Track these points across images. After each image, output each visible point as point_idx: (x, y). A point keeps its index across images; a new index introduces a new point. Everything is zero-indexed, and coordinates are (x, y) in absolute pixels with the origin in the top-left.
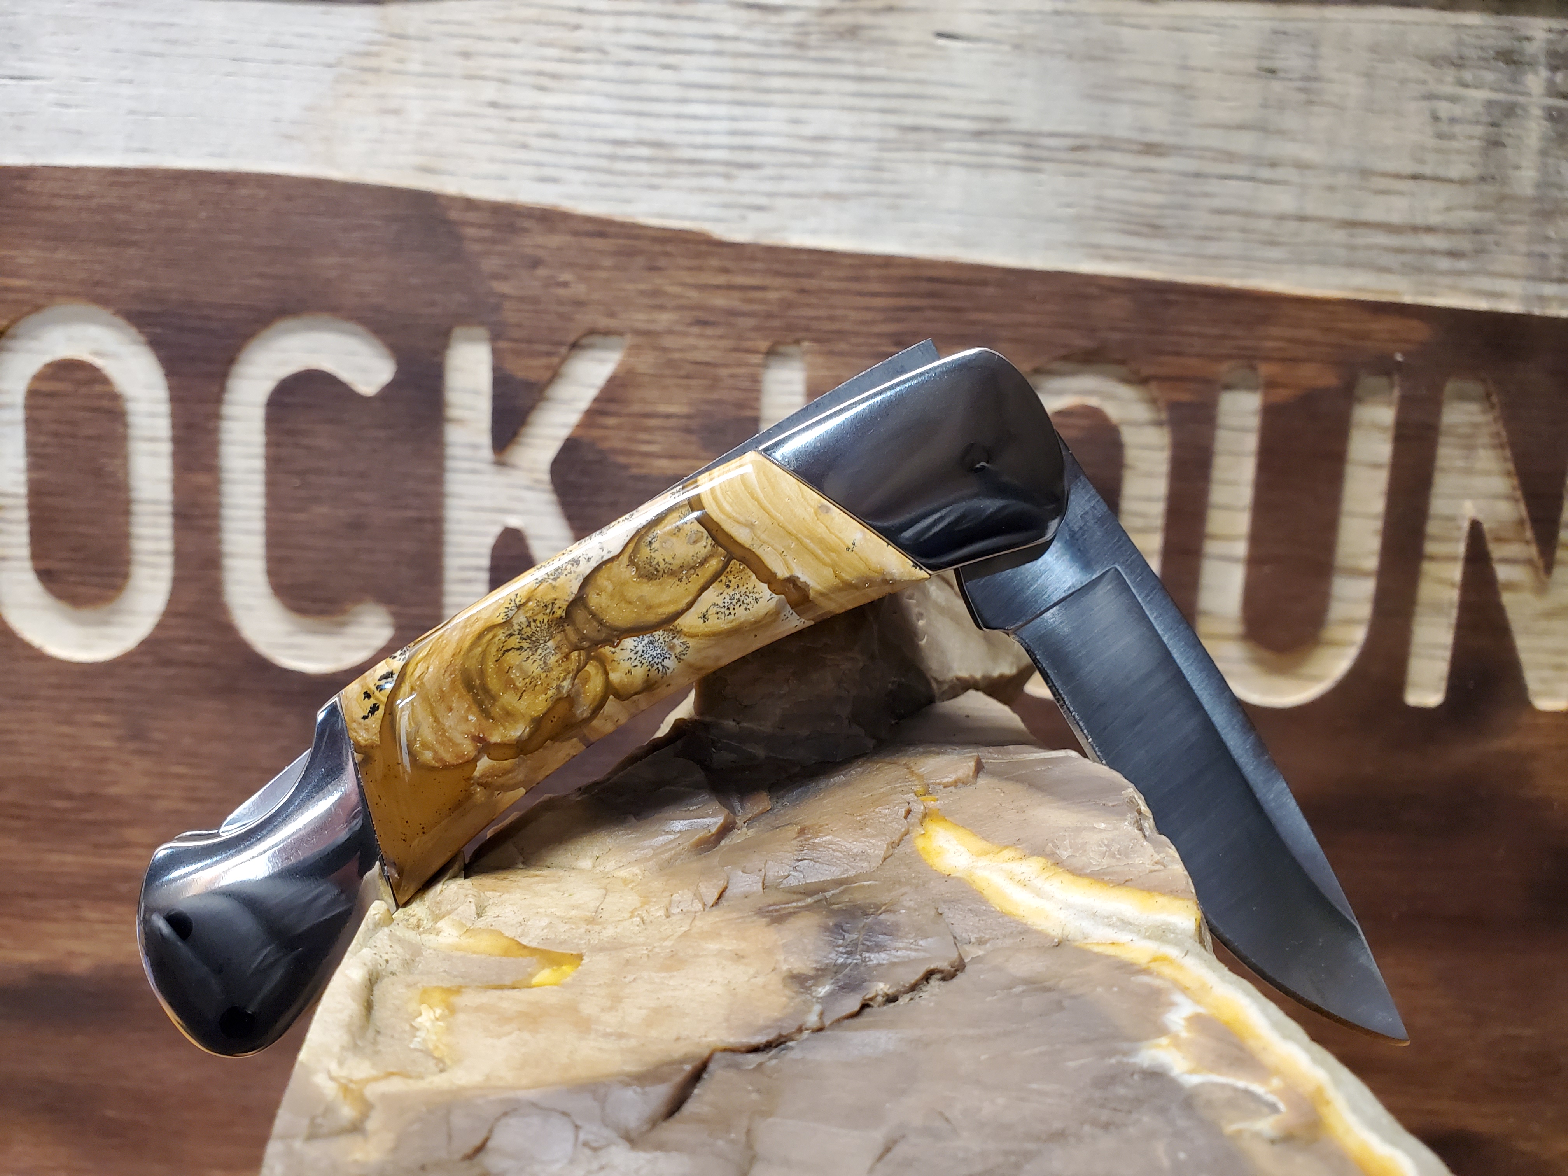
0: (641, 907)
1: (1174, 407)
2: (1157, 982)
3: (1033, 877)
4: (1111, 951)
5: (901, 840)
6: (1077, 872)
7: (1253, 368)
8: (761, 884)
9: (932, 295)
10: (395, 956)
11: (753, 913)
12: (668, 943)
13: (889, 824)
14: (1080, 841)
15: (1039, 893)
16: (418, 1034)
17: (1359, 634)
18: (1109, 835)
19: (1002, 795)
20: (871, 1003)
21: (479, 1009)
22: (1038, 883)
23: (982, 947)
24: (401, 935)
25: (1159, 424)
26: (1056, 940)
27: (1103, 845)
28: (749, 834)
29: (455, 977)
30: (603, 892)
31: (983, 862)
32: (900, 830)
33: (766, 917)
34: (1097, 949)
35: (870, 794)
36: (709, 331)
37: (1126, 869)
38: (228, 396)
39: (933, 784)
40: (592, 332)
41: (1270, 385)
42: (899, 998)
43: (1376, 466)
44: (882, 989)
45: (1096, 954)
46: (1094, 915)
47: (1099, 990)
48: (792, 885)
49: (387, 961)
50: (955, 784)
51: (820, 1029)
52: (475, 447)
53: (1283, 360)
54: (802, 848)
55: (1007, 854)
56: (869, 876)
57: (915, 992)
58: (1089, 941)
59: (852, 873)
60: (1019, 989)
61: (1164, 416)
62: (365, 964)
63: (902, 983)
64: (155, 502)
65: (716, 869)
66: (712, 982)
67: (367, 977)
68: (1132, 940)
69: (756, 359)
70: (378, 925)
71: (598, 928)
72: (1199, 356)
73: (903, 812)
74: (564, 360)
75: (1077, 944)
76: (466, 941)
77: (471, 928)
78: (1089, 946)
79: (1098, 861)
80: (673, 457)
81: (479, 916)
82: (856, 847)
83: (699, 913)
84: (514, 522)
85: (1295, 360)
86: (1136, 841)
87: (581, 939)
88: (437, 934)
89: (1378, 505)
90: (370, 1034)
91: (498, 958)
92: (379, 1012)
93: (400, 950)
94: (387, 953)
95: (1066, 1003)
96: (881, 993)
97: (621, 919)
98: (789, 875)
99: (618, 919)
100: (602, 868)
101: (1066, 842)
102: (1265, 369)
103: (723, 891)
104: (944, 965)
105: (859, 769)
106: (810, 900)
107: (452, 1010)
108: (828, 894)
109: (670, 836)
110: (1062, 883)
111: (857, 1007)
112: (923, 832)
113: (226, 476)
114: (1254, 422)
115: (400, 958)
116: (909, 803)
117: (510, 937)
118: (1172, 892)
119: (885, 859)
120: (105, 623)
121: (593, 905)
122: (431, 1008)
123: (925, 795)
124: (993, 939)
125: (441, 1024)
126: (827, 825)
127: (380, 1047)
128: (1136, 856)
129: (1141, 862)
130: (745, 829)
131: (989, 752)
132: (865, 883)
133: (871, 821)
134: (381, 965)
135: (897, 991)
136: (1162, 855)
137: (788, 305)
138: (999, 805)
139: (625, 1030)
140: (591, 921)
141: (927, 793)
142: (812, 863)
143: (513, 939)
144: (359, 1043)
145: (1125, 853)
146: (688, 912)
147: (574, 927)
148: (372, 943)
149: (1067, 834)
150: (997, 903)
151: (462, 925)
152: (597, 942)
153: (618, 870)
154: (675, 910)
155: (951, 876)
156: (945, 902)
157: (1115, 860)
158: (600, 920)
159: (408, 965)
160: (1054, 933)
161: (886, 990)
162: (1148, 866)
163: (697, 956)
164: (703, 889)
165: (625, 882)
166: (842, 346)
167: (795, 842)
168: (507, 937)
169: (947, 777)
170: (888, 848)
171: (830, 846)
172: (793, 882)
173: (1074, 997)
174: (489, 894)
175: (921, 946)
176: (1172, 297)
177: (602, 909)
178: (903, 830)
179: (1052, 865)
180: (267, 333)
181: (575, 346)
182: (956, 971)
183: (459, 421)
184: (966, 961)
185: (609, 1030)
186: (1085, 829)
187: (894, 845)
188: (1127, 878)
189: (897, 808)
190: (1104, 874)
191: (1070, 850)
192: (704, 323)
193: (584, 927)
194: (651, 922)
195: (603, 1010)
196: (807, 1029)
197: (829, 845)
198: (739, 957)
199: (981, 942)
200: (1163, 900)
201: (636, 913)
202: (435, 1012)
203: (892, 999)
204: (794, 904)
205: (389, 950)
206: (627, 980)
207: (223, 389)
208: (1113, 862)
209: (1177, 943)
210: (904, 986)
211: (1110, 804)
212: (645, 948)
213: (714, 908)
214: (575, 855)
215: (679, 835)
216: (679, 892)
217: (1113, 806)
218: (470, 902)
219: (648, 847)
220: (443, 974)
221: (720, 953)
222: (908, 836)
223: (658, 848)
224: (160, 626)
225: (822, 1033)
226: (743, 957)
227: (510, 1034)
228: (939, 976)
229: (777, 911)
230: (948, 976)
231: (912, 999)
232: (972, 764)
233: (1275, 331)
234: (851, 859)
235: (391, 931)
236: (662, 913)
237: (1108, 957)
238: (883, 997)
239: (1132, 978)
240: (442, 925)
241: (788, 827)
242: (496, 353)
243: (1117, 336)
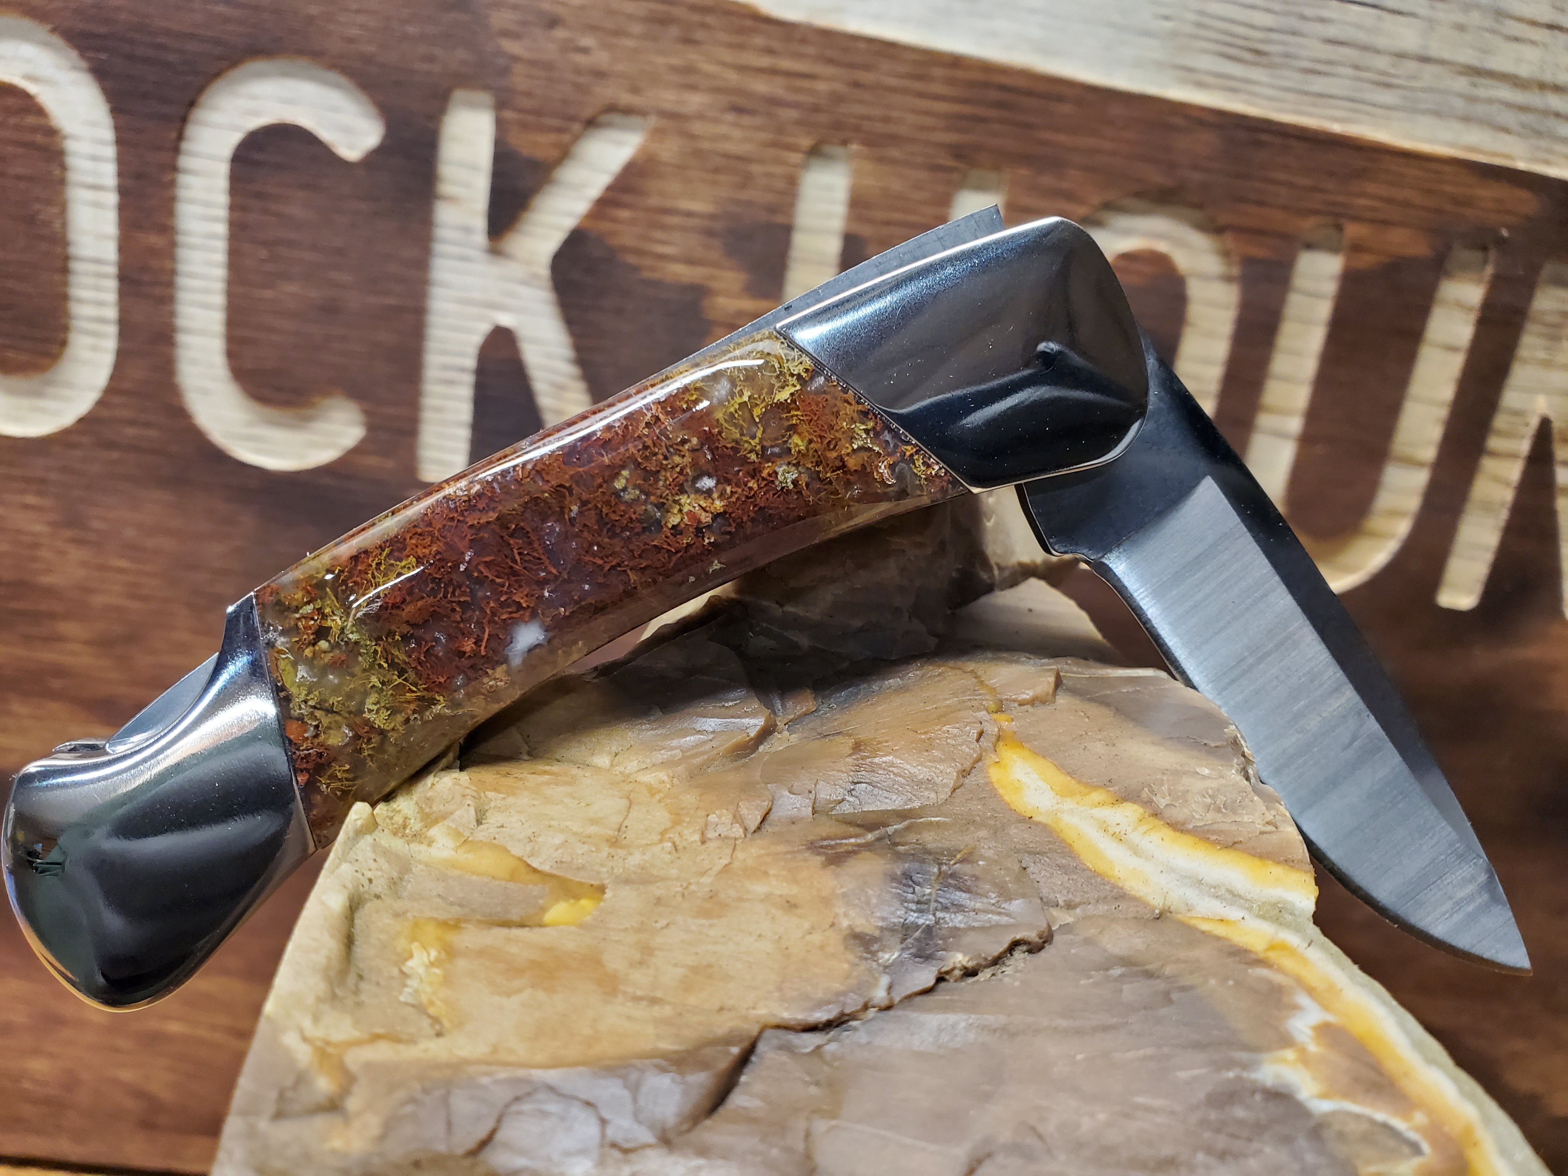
0: (672, 827)
1: (1248, 262)
2: (1278, 978)
3: (1130, 829)
4: (1220, 930)
5: (973, 768)
6: (1178, 827)
7: (1339, 228)
8: (810, 809)
9: (1000, 105)
10: (380, 873)
11: (804, 847)
12: (707, 880)
13: (959, 748)
14: (1181, 788)
15: (1136, 851)
16: (409, 982)
17: (1403, 528)
18: (1213, 784)
19: (1087, 720)
20: (947, 977)
21: (481, 953)
22: (1135, 837)
23: (1071, 912)
24: (387, 846)
25: (1228, 279)
26: (1157, 911)
27: (1207, 796)
28: (791, 741)
29: (452, 904)
30: (624, 803)
31: (1069, 804)
32: (971, 756)
33: (819, 854)
34: (1205, 927)
35: (934, 706)
36: (746, 120)
37: (1234, 828)
38: (185, 146)
39: (1007, 700)
40: (612, 108)
41: (1356, 248)
42: (979, 972)
43: (1452, 349)
44: (960, 962)
45: (1203, 932)
46: (1199, 883)
47: (1213, 982)
48: (846, 812)
49: (370, 881)
50: (1032, 702)
51: (889, 1008)
52: (467, 230)
53: (1372, 221)
54: (858, 768)
55: (1097, 796)
56: (937, 808)
57: (998, 966)
58: (1193, 914)
59: (917, 804)
60: (1117, 971)
61: (1235, 271)
62: (345, 887)
63: (983, 955)
64: (98, 261)
65: (758, 786)
66: (760, 936)
67: (348, 904)
68: (1243, 918)
69: (796, 157)
70: (360, 833)
71: (621, 852)
72: (1285, 208)
73: (974, 733)
74: (577, 138)
75: (1179, 916)
76: (465, 857)
77: (470, 839)
78: (1193, 922)
79: (1201, 815)
80: (691, 261)
81: (479, 822)
82: (922, 772)
83: (741, 841)
84: (506, 320)
85: (1386, 223)
86: (1244, 794)
87: (602, 865)
88: (430, 844)
89: (1447, 392)
90: (351, 979)
91: (503, 883)
92: (361, 950)
93: (386, 866)
94: (370, 870)
95: (1174, 996)
96: (959, 965)
97: (649, 842)
98: (843, 800)
99: (644, 842)
100: (622, 769)
101: (1165, 788)
102: (1353, 230)
103: (767, 814)
104: (1032, 935)
105: (918, 672)
106: (870, 837)
107: (450, 953)
108: (890, 830)
109: (702, 737)
110: (1162, 839)
111: (932, 982)
112: (998, 760)
113: (181, 239)
114: (1330, 288)
115: (386, 876)
116: (981, 723)
117: (517, 855)
118: (1289, 862)
119: (955, 789)
120: (38, 394)
121: (616, 820)
122: (424, 948)
123: (996, 712)
124: (1084, 903)
125: (437, 971)
126: (887, 742)
127: (363, 997)
128: (1244, 812)
129: (1250, 820)
130: (786, 733)
131: (1067, 664)
132: (933, 819)
133: (938, 741)
134: (363, 886)
135: (977, 964)
136: (1273, 812)
137: (837, 99)
138: (1084, 733)
139: (659, 994)
140: (614, 842)
141: (999, 710)
142: (870, 788)
143: (520, 859)
144: (337, 991)
145: (1231, 807)
146: (727, 838)
147: (594, 849)
148: (352, 856)
149: (1165, 778)
150: (1089, 861)
151: (458, 834)
152: (621, 870)
153: (642, 772)
154: (711, 834)
155: (1033, 819)
156: (1029, 853)
157: (1220, 815)
158: (625, 842)
159: (394, 884)
160: (1154, 903)
161: (965, 963)
162: (1258, 826)
163: (740, 899)
164: (744, 811)
165: (652, 790)
166: (894, 153)
167: (849, 760)
168: (513, 856)
169: (1024, 693)
170: (958, 777)
171: (891, 769)
172: (846, 808)
173: (1183, 989)
174: (491, 794)
175: (1004, 908)
176: (1264, 137)
177: (626, 827)
178: (975, 755)
179: (1149, 816)
180: (234, 74)
181: (592, 124)
182: (1044, 942)
183: (452, 199)
184: (1054, 928)
185: (639, 993)
186: (1185, 773)
187: (965, 773)
188: (1236, 840)
189: (968, 728)
190: (1208, 831)
191: (1168, 798)
192: (739, 110)
193: (606, 850)
194: (685, 848)
195: (631, 965)
196: (874, 1007)
197: (890, 767)
198: (790, 905)
199: (1070, 906)
200: (1278, 871)
201: (667, 836)
202: (429, 955)
203: (970, 973)
204: (852, 840)
205: (373, 865)
206: (659, 925)
207: (180, 137)
208: (1219, 817)
209: (1297, 929)
210: (986, 959)
211: (1213, 745)
212: (679, 884)
213: (756, 834)
214: (589, 749)
215: (711, 736)
216: (717, 812)
217: (1216, 747)
218: (469, 805)
219: (676, 748)
220: (438, 900)
221: (767, 898)
222: (980, 764)
223: (689, 750)
224: (101, 403)
225: (891, 1013)
226: (795, 906)
227: (520, 991)
228: (1025, 948)
229: (832, 847)
230: (1034, 949)
231: (993, 975)
232: (1052, 679)
233: (1371, 188)
234: (916, 787)
235: (375, 840)
236: (697, 837)
237: (1218, 938)
238: (961, 970)
239: (1250, 971)
240: (435, 832)
241: (839, 738)
242: (500, 124)
243: (1197, 176)
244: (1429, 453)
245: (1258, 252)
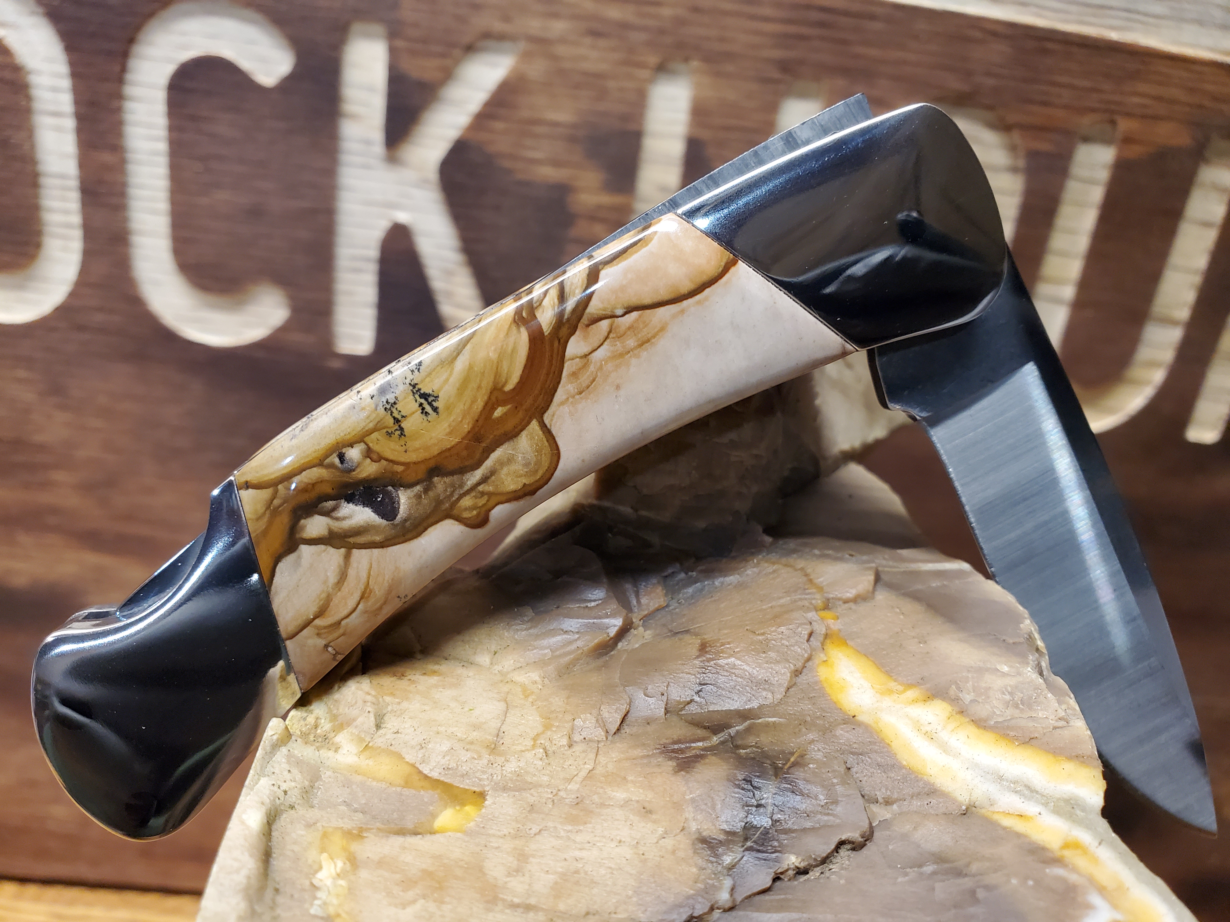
0: (543, 733)
1: (1032, 155)
2: (1072, 877)
3: (939, 728)
4: (1019, 826)
5: (804, 667)
6: (980, 723)
7: (1113, 123)
8: (663, 710)
9: (822, 24)
10: (293, 784)
11: (658, 751)
12: (573, 786)
13: (792, 648)
14: (984, 685)
15: (945, 748)
16: (319, 894)
17: (1158, 376)
18: (1012, 681)
19: (902, 617)
20: (782, 876)
21: (381, 863)
22: (944, 735)
23: (889, 807)
24: (300, 755)
25: (1015, 170)
26: (964, 808)
27: (1007, 693)
28: (646, 637)
29: (356, 811)
30: (502, 706)
31: (887, 702)
32: (803, 656)
33: (671, 759)
34: (1007, 822)
35: (770, 605)
36: (602, 43)
37: (1031, 724)
38: (129, 77)
39: (833, 598)
40: (488, 35)
41: (1127, 140)
42: (810, 871)
43: (1207, 224)
44: (793, 863)
45: (1005, 828)
46: (1000, 778)
47: (1014, 881)
48: (694, 712)
49: (285, 792)
50: (855, 600)
51: (732, 909)
52: (368, 142)
53: (1144, 117)
54: (704, 669)
55: (911, 694)
56: (773, 709)
57: (826, 864)
58: (995, 808)
59: (755, 704)
60: (929, 869)
61: (1021, 163)
62: (263, 803)
63: (813, 856)
64: (63, 176)
65: (617, 689)
66: (620, 842)
67: (266, 821)
68: (1040, 814)
69: (644, 74)
70: (276, 746)
71: (500, 760)
72: (1066, 107)
73: (805, 633)
74: (457, 62)
75: (983, 811)
76: (366, 763)
77: (370, 745)
78: (996, 817)
79: (1001, 711)
80: (556, 163)
81: (378, 727)
82: (760, 673)
83: (603, 744)
84: (403, 217)
85: (1155, 118)
86: (1039, 691)
87: (484, 772)
88: (336, 751)
89: (1202, 262)
90: (269, 893)
91: (399, 789)
92: (279, 863)
93: (298, 777)
94: (285, 781)
95: (981, 894)
96: (792, 866)
97: (523, 749)
98: (692, 701)
99: (519, 748)
100: (500, 668)
101: (970, 685)
102: (1124, 125)
103: (626, 715)
104: (855, 835)
105: (755, 569)
106: (715, 740)
107: (353, 861)
108: (733, 731)
109: (569, 636)
110: (968, 737)
111: (768, 883)
112: (825, 659)
113: (130, 156)
114: (1104, 175)
115: (298, 786)
116: (811, 623)
117: (411, 762)
118: (1079, 758)
119: (788, 689)
121: (494, 724)
122: (332, 859)
123: (824, 610)
124: (900, 800)
125: (342, 882)
126: (729, 643)
127: (279, 911)
128: (1039, 708)
129: (1045, 716)
130: (641, 629)
131: (884, 559)
132: (770, 719)
133: (773, 642)
134: (279, 799)
135: (809, 865)
136: (1064, 707)
137: (680, 22)
138: (900, 630)
139: (533, 901)
140: (494, 748)
141: (826, 607)
142: (715, 689)
143: (413, 766)
144: (258, 909)
145: (1027, 704)
146: (591, 741)
147: (476, 757)
148: (269, 769)
149: (970, 675)
150: (905, 758)
151: (361, 740)
152: (499, 778)
153: (518, 670)
154: (577, 737)
155: (856, 718)
156: (852, 753)
157: (1018, 711)
158: (502, 748)
159: (307, 793)
160: (961, 799)
161: (797, 865)
162: (1051, 721)
163: (603, 805)
164: (606, 715)
165: (526, 692)
166: (730, 68)
167: (696, 662)
168: (407, 762)
169: (847, 592)
170: (791, 677)
171: (733, 671)
172: (693, 709)
173: (988, 888)
174: (388, 699)
175: (831, 810)
176: (1050, 45)
177: (504, 732)
178: (806, 655)
179: (956, 714)
180: (165, 14)
181: (470, 49)
182: (866, 841)
183: (354, 117)
184: (874, 825)
185: (516, 900)
186: (987, 670)
187: (797, 673)
188: (1032, 736)
189: (800, 629)
190: (1008, 728)
191: (972, 694)
192: (595, 34)
193: (486, 757)
194: (554, 752)
195: (509, 875)
196: (718, 908)
197: (732, 669)
198: (646, 811)
199: (888, 802)
200: (1069, 766)
201: (539, 742)
202: (335, 866)
203: (802, 872)
204: (700, 744)
205: (288, 776)
206: (533, 831)
207: (124, 69)
208: (1017, 713)
209: (1088, 826)
210: (815, 860)
211: (1011, 641)
212: (549, 791)
213: (616, 736)
214: (473, 648)
215: (577, 636)
216: (582, 716)
217: (1014, 643)
218: (369, 712)
219: (546, 648)
220: (343, 808)
221: (627, 802)
222: (810, 663)
223: (557, 650)
224: (72, 295)
225: (734, 913)
226: (650, 812)
227: (414, 902)
228: (849, 846)
229: (681, 751)
230: (857, 847)
231: (822, 873)
232: (872, 578)
233: (1142, 87)
234: (754, 688)
235: (289, 750)
236: (564, 741)
237: (1018, 835)
238: (794, 870)
239: (1047, 870)
240: (341, 738)
241: (687, 638)
242: (393, 52)
243: (990, 82)
244: (1184, 314)
245: (1044, 146)
